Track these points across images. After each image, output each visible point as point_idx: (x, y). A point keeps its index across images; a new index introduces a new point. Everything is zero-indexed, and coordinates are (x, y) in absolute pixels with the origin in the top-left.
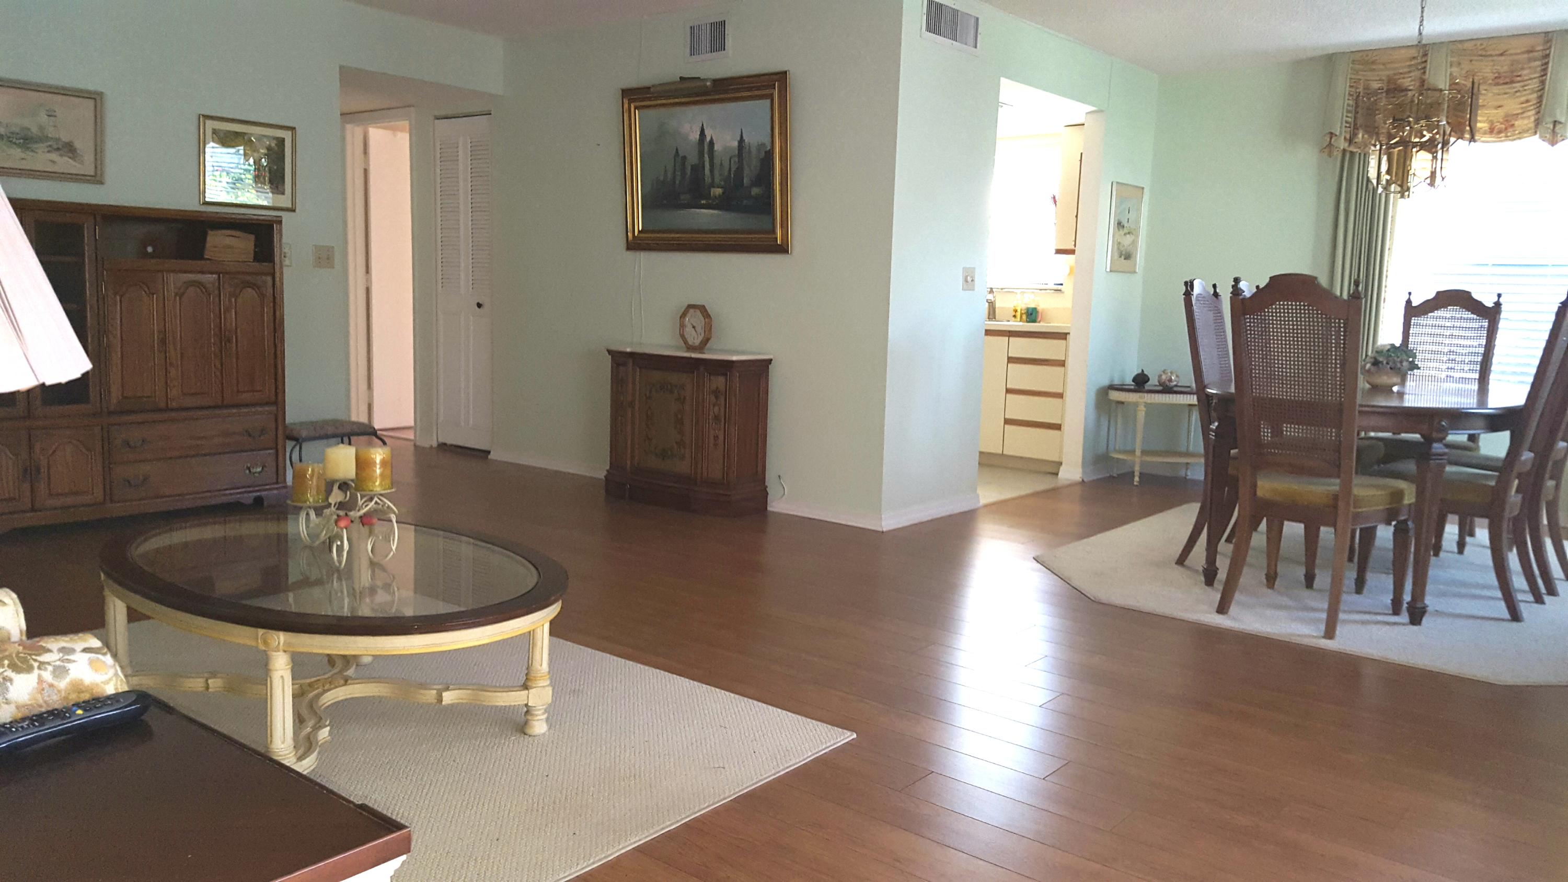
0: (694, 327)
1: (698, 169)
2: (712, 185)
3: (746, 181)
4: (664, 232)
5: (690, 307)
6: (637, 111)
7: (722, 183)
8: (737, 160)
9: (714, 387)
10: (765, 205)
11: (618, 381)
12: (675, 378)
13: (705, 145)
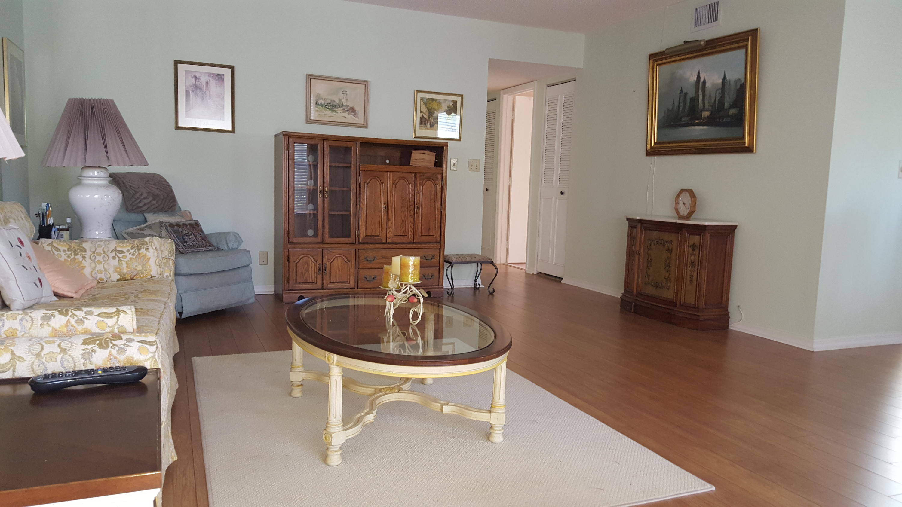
0: (684, 204)
1: (694, 100)
2: (703, 110)
3: (726, 105)
4: (669, 143)
5: (683, 190)
6: (658, 67)
7: (710, 108)
8: (720, 91)
9: (691, 243)
10: (739, 121)
11: (631, 238)
12: (666, 236)
13: (699, 84)
